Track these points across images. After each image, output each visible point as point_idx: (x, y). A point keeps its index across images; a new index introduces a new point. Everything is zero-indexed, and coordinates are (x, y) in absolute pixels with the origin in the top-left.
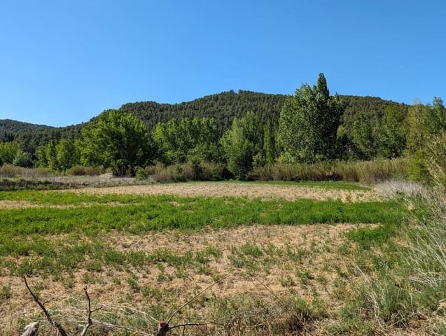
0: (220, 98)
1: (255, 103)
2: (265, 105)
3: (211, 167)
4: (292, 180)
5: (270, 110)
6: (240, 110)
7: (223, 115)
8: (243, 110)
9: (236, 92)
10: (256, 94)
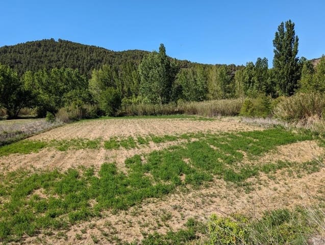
0: (43, 44)
1: (76, 51)
2: (84, 54)
3: (90, 108)
4: (152, 114)
5: (89, 58)
6: (63, 56)
7: (49, 60)
8: (66, 56)
9: (56, 40)
10: (75, 44)
